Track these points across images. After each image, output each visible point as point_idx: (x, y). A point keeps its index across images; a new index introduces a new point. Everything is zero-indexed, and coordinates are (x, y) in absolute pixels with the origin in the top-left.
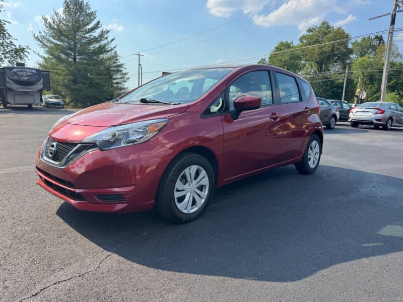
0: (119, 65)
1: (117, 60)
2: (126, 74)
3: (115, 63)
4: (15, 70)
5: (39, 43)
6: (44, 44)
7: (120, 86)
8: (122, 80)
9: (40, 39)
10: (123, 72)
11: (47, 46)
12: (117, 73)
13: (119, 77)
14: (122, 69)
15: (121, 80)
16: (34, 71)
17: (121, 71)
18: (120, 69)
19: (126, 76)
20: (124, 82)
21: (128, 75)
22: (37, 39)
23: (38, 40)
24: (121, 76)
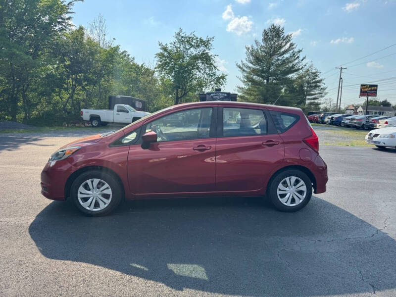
0: (318, 81)
1: (316, 76)
2: (324, 89)
3: (315, 78)
4: (212, 95)
5: (240, 69)
6: (244, 71)
7: (316, 101)
8: (320, 95)
9: (242, 66)
10: (322, 87)
11: (246, 72)
12: (315, 89)
13: (317, 92)
14: (321, 84)
15: (318, 95)
16: (225, 95)
17: (319, 86)
18: (318, 84)
19: (325, 91)
20: (322, 97)
21: (327, 90)
22: (239, 66)
23: (240, 68)
24: (319, 92)
